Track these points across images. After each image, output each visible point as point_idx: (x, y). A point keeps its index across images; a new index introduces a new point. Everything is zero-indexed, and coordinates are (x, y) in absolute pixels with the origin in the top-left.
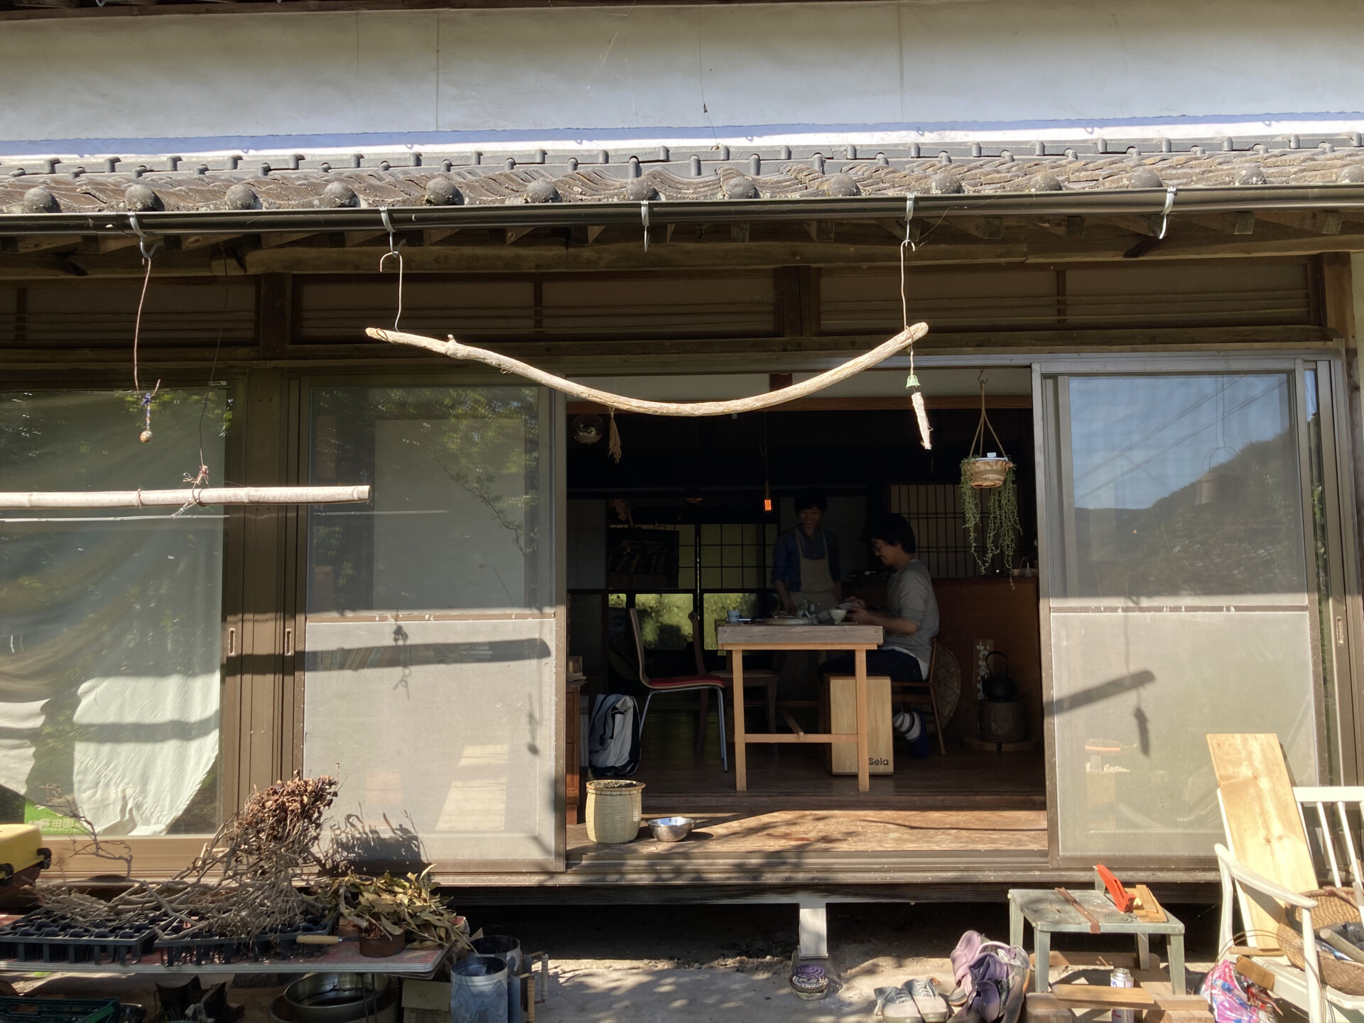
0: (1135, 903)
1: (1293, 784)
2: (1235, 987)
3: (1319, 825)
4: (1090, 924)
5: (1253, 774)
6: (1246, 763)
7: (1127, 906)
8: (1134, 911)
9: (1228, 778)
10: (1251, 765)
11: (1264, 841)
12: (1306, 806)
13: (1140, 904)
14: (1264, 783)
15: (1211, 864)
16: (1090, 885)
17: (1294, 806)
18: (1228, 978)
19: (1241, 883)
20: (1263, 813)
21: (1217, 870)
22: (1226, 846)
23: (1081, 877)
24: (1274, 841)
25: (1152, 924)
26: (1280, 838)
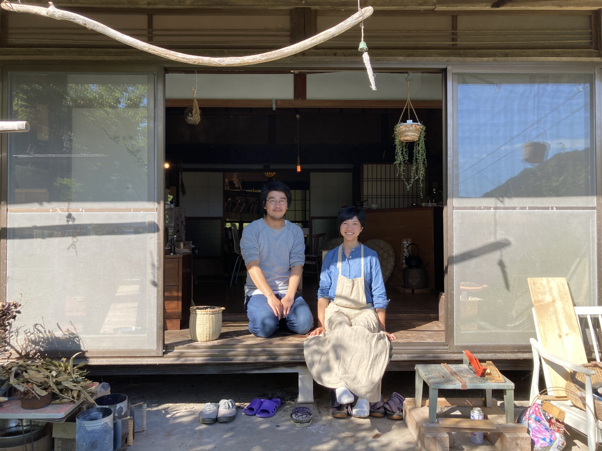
0: (486, 372)
1: (574, 305)
2: (543, 419)
3: (588, 327)
4: (461, 384)
5: (552, 299)
6: (548, 293)
7: (482, 373)
8: (486, 376)
9: (539, 301)
10: (551, 294)
11: (558, 337)
12: (581, 317)
13: (489, 372)
14: (559, 305)
15: (528, 349)
16: (460, 362)
17: (575, 317)
18: (538, 414)
19: (544, 359)
20: (557, 321)
21: (531, 352)
22: (537, 340)
23: (455, 357)
24: (563, 336)
25: (496, 384)
26: (567, 335)
